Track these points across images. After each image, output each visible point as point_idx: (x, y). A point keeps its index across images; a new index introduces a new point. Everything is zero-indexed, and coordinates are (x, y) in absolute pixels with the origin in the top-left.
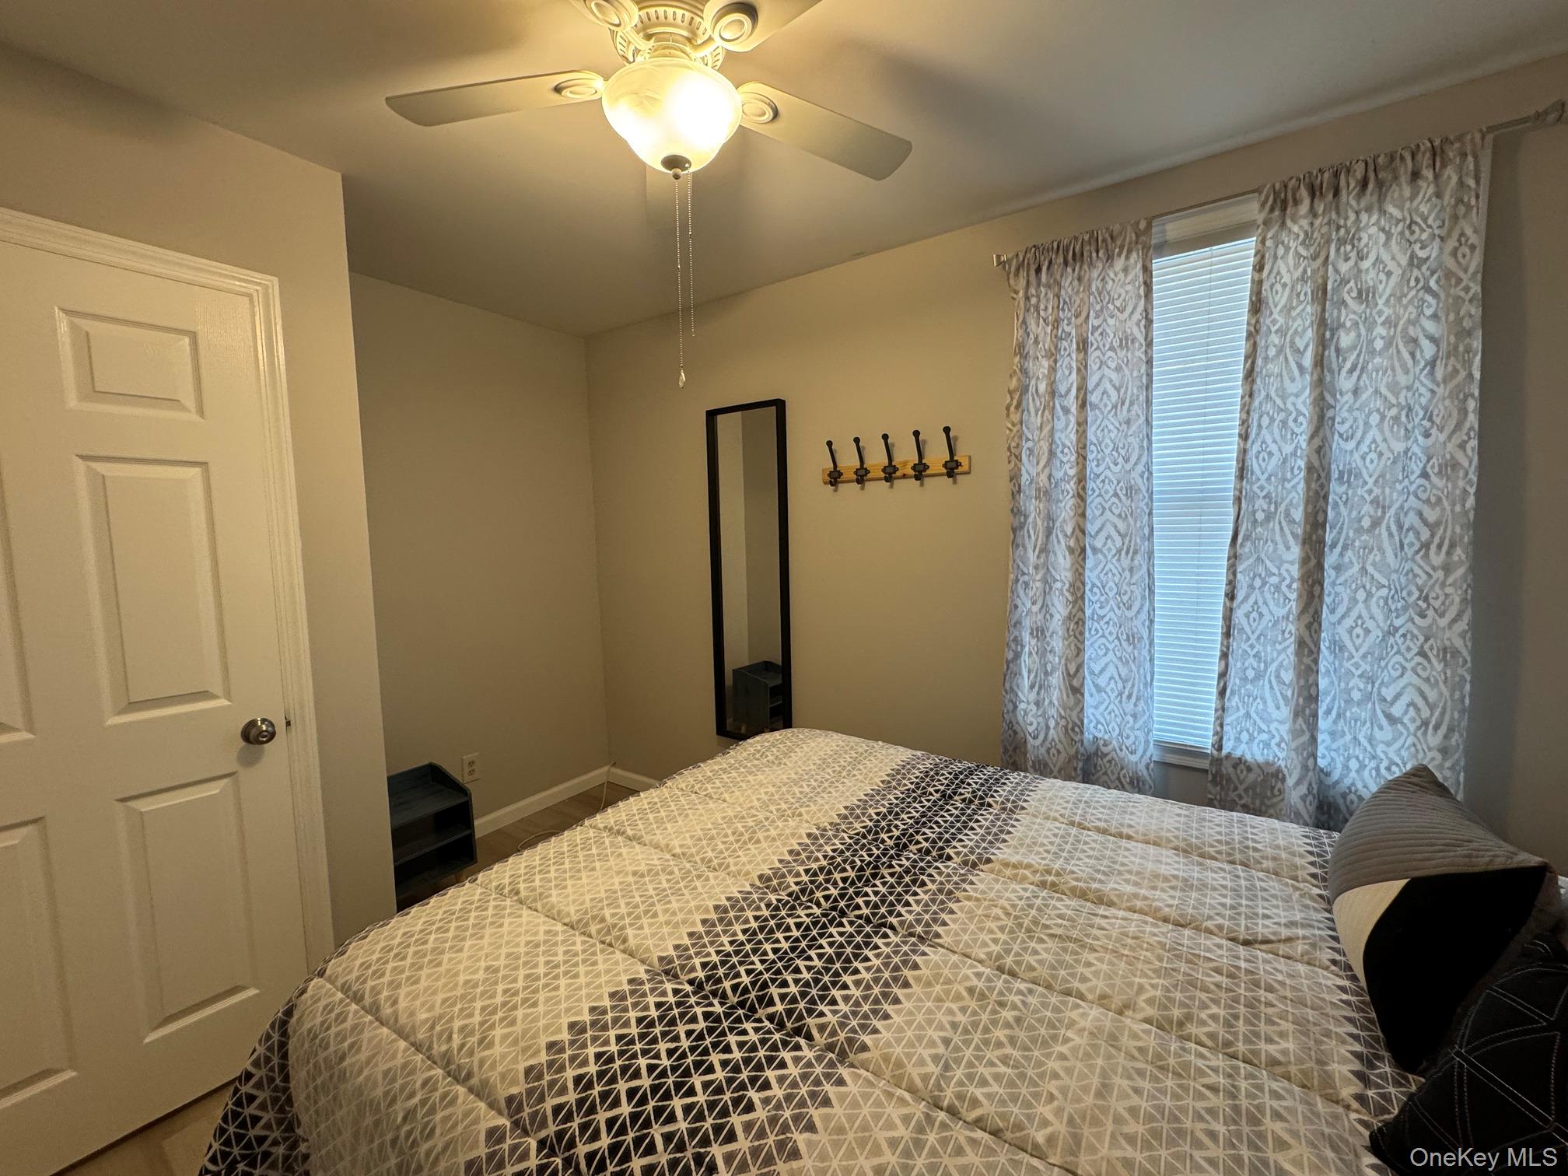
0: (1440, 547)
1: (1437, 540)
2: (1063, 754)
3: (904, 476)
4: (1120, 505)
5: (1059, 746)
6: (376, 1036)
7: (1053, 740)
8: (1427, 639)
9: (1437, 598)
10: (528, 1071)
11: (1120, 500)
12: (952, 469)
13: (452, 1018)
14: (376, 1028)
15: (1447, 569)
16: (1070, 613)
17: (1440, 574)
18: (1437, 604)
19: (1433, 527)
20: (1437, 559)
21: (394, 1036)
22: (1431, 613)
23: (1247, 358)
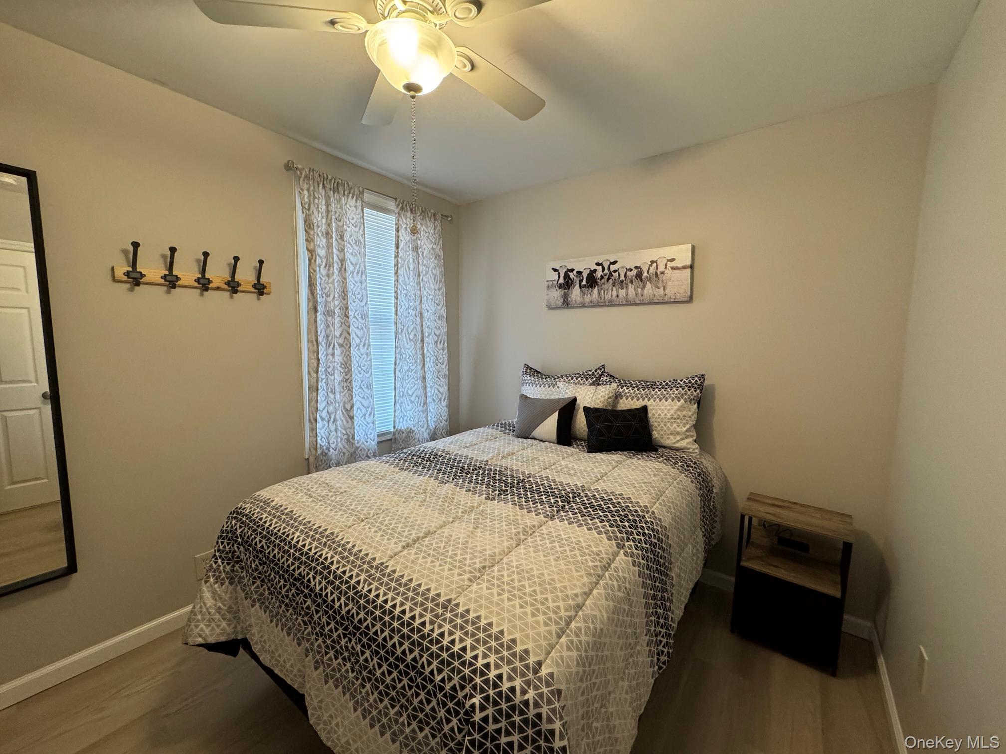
0: (440, 342)
1: (439, 340)
2: (347, 454)
3: (218, 288)
4: (357, 323)
5: (344, 450)
6: (590, 606)
7: (341, 449)
8: (438, 372)
9: (441, 358)
10: (609, 539)
11: (358, 320)
12: (260, 289)
13: (587, 566)
14: (587, 607)
15: (443, 349)
16: (344, 378)
17: (441, 351)
18: (441, 361)
19: (438, 336)
20: (440, 346)
21: (591, 597)
22: (439, 364)
23: (395, 266)
